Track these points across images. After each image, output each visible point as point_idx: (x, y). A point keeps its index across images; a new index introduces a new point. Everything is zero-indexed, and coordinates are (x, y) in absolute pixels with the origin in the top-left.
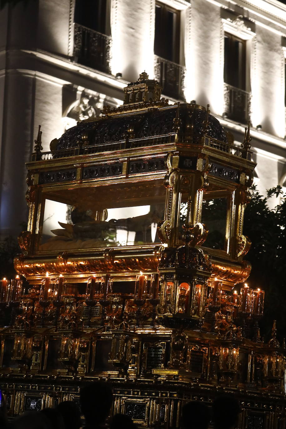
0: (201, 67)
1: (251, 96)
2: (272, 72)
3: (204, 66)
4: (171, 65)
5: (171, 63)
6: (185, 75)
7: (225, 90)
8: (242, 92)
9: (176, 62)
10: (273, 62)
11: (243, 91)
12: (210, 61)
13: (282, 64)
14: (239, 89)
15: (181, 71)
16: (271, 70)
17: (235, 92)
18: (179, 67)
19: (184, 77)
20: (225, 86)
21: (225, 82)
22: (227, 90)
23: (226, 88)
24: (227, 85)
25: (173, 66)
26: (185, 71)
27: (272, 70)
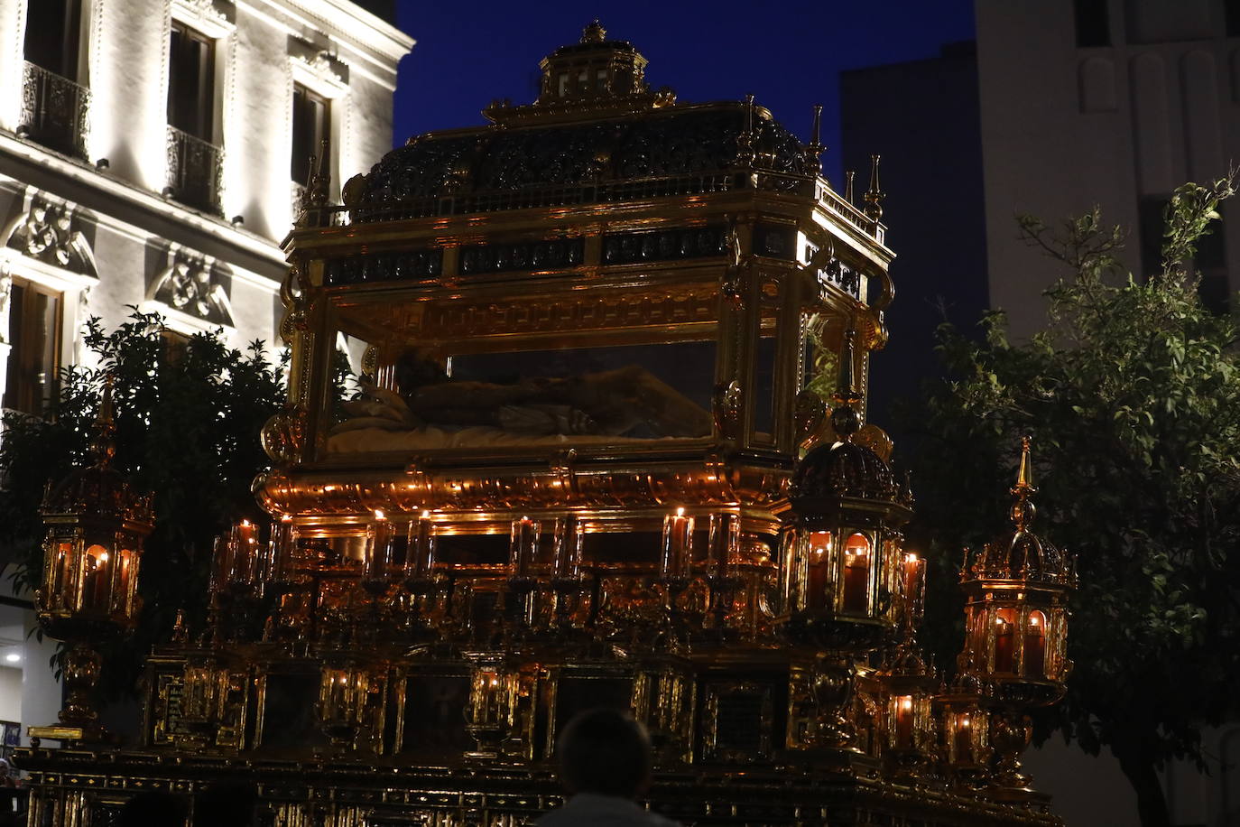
0: (122, 90)
1: (222, 155)
2: (266, 107)
3: (127, 88)
4: (60, 83)
5: (60, 78)
6: (87, 105)
7: (170, 140)
8: (205, 146)
9: (69, 78)
10: (270, 87)
11: (207, 143)
12: (140, 78)
13: (288, 91)
14: (199, 140)
15: (81, 96)
16: (265, 102)
17: (189, 146)
18: (76, 88)
19: (85, 109)
20: (169, 131)
21: (169, 122)
22: (174, 140)
23: (171, 137)
24: (174, 130)
25: (64, 86)
26: (88, 97)
27: (267, 104)
